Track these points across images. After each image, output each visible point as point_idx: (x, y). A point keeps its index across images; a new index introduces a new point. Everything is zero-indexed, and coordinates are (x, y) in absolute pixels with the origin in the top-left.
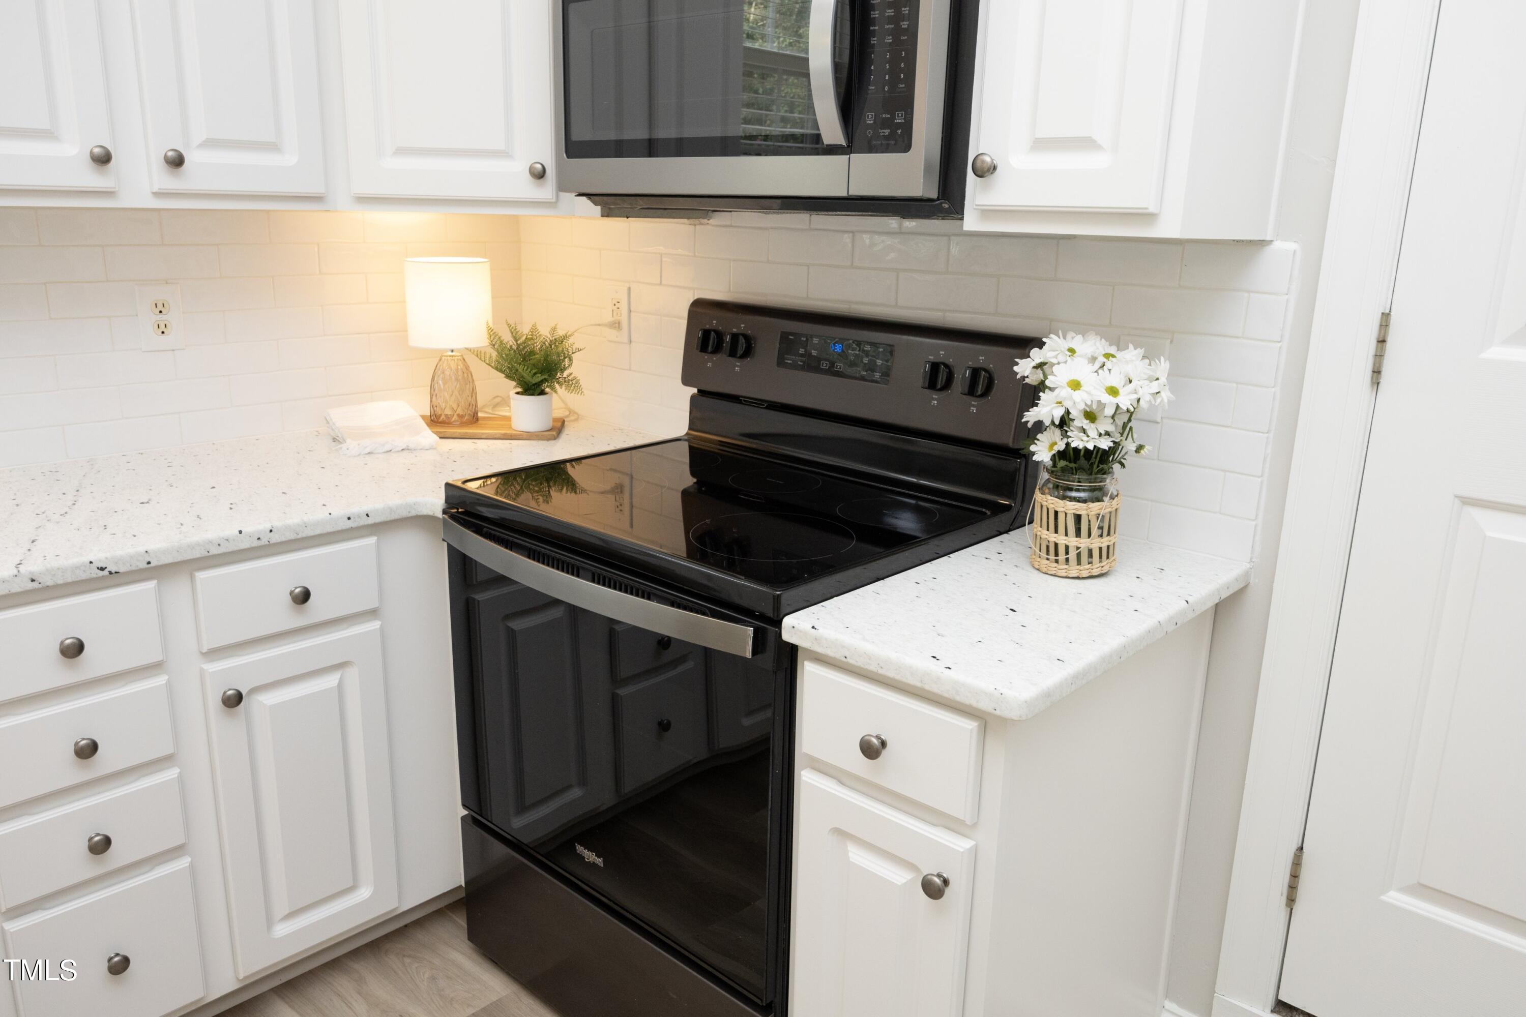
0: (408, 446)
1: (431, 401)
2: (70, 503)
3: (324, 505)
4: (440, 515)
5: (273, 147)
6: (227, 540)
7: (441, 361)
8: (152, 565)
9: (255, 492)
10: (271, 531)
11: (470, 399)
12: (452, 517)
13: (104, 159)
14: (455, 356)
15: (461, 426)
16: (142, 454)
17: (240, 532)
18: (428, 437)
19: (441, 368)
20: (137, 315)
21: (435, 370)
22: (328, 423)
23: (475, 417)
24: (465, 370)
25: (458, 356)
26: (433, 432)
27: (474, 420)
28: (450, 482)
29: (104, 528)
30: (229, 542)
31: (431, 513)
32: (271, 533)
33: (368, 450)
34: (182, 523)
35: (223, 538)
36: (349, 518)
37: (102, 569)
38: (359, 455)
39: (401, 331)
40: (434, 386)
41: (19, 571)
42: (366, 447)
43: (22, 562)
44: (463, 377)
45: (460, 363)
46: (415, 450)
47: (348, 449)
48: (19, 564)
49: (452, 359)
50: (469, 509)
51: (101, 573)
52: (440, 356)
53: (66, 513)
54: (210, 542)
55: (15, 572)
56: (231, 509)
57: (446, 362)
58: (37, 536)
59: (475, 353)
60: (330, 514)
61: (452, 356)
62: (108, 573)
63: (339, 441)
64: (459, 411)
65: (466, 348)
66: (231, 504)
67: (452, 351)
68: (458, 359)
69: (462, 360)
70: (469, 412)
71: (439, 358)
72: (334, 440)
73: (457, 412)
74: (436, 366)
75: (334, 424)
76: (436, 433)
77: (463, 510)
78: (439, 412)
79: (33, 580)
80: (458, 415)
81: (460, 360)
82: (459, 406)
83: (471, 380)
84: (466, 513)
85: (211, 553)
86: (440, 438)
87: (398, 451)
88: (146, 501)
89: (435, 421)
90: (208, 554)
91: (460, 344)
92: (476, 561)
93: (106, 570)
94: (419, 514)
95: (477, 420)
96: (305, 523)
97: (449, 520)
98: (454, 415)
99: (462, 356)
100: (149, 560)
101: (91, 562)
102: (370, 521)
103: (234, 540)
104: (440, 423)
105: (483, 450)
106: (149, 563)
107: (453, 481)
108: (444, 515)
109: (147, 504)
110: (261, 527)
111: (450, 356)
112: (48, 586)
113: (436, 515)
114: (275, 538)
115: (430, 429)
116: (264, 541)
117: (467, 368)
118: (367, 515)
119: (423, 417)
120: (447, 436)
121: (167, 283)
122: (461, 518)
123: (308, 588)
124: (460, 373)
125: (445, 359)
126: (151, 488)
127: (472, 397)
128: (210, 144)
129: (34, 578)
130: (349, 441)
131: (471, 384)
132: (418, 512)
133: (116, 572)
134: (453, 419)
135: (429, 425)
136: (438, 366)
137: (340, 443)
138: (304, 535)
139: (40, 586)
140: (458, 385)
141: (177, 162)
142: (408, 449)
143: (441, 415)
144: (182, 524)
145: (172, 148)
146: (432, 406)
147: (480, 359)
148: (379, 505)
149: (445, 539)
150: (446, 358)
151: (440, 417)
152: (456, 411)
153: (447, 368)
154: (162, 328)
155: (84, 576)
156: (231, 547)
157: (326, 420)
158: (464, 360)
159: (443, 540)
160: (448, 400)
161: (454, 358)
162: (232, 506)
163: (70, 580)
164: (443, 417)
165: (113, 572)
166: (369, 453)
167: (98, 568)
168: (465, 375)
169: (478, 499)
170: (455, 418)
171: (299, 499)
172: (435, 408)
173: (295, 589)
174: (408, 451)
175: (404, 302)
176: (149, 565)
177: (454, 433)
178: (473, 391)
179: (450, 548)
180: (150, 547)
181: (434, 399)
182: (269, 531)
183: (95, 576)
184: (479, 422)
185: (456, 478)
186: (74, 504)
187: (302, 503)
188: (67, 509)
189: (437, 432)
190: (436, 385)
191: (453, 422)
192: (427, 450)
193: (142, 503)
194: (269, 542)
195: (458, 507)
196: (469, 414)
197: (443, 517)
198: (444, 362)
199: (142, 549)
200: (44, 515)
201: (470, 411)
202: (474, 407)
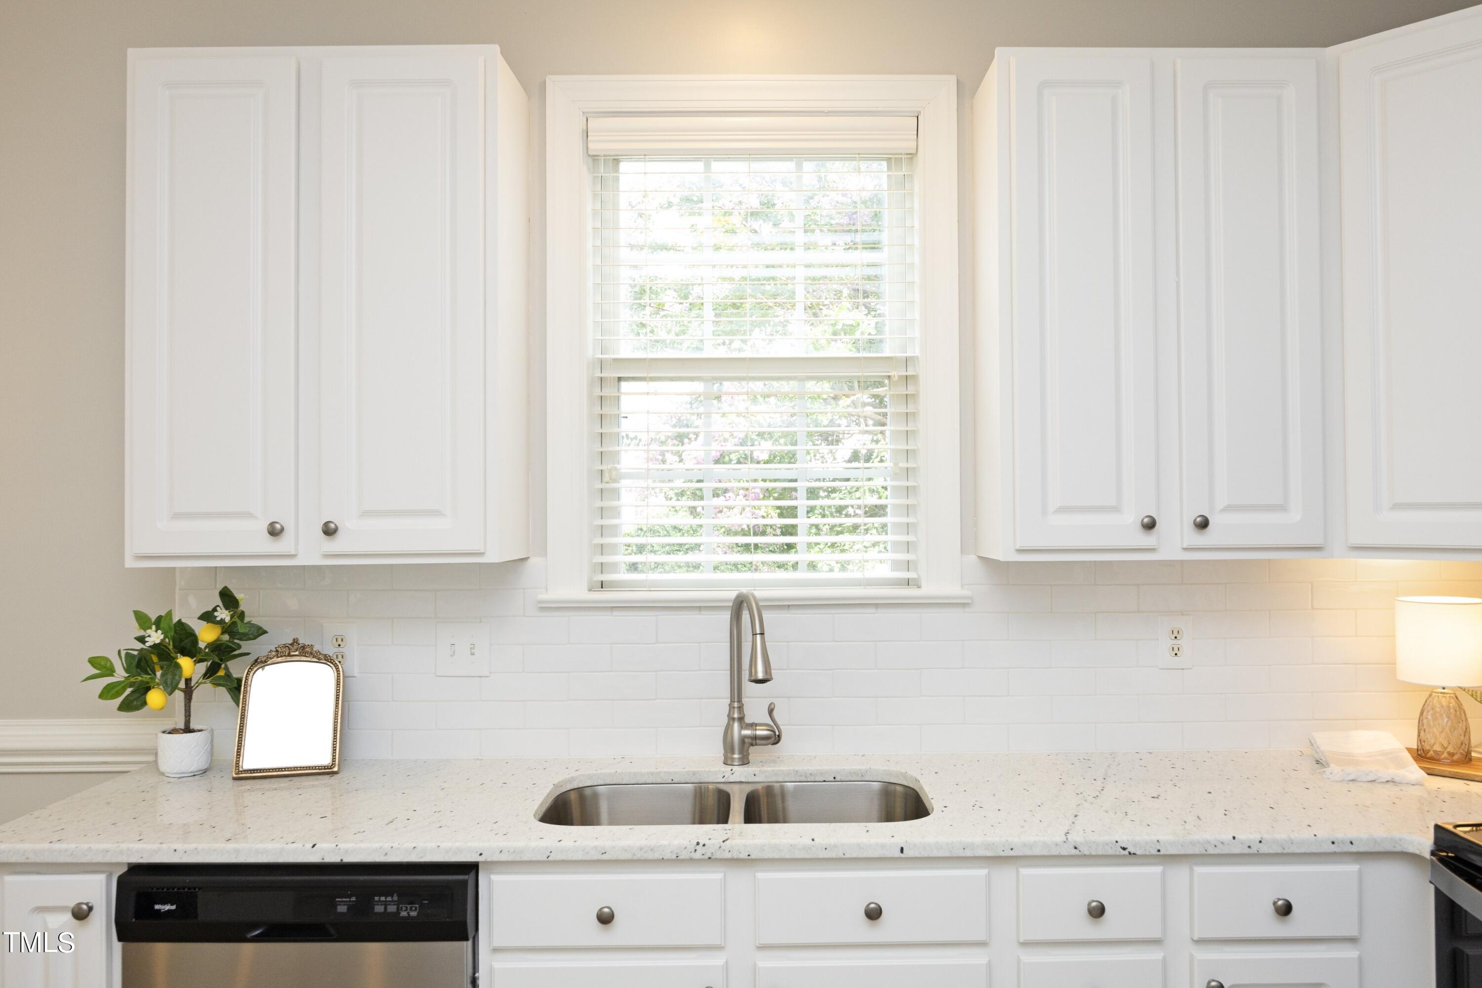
0: (1393, 779)
1: (1419, 736)
2: (1100, 789)
3: (1309, 826)
4: (1427, 855)
5: (1282, 508)
6: (1222, 843)
7: (1431, 697)
8: (1161, 853)
9: (1246, 803)
10: (1260, 842)
11: (1462, 738)
12: (1442, 860)
13: (1151, 526)
14: (1447, 694)
15: (1452, 765)
16: (1151, 753)
17: (1234, 838)
18: (1414, 772)
19: (1431, 703)
20: (1158, 639)
21: (1424, 705)
22: (1312, 745)
23: (1468, 757)
24: (1457, 709)
25: (1450, 694)
26: (1421, 767)
27: (1467, 760)
28: (1439, 824)
29: (1126, 814)
30: (1224, 845)
31: (1417, 852)
32: (1260, 844)
33: (1351, 778)
34: (1186, 820)
35: (1219, 841)
36: (1333, 843)
37: (1124, 849)
38: (1343, 781)
39: (1391, 665)
40: (1422, 720)
41: (1067, 839)
42: (1350, 774)
43: (1069, 832)
44: (1455, 715)
45: (1453, 700)
46: (1400, 783)
47: (1331, 774)
48: (1067, 833)
49: (1443, 696)
50: (1461, 855)
51: (1123, 852)
52: (1431, 692)
53: (1097, 796)
54: (1209, 842)
55: (1065, 839)
56: (1225, 815)
57: (1436, 698)
58: (1078, 812)
59: (1470, 693)
60: (1315, 835)
61: (1444, 693)
62: (1128, 853)
63: (1322, 764)
64: (1450, 749)
65: (1459, 687)
66: (1226, 810)
67: (1444, 688)
68: (1450, 697)
69: (1454, 697)
70: (1461, 751)
71: (1429, 693)
72: (1318, 762)
73: (1448, 750)
74: (1426, 701)
75: (1319, 748)
76: (1422, 768)
77: (1453, 855)
78: (1427, 747)
79: (1076, 848)
80: (1449, 753)
81: (1453, 698)
82: (1449, 743)
83: (1464, 720)
84: (1455, 858)
85: (1208, 852)
86: (1429, 774)
87: (1382, 782)
88: (1156, 796)
89: (1421, 755)
90: (1205, 853)
91: (1452, 682)
92: (1466, 912)
93: (1127, 850)
94: (1405, 850)
95: (1470, 760)
96: (1291, 840)
97: (1438, 863)
98: (1443, 752)
99: (1454, 693)
100: (1159, 848)
101: (1117, 842)
102: (1354, 849)
103: (1228, 844)
104: (1428, 758)
105: (1477, 794)
106: (1159, 851)
107: (1443, 823)
108: (1432, 857)
109: (1157, 799)
110: (1252, 837)
111: (1441, 693)
112: (1085, 855)
113: (1422, 855)
114: (1264, 849)
115: (1417, 763)
116: (1254, 850)
117: (1460, 705)
118: (1351, 843)
119: (1409, 750)
120: (1434, 773)
121: (1183, 615)
122: (1452, 864)
123: (1290, 901)
124: (1452, 711)
125: (1435, 695)
126: (1159, 785)
127: (1465, 735)
128: (1229, 508)
129: (1076, 847)
130: (1332, 765)
131: (1464, 723)
132: (1403, 848)
133: (1134, 854)
134: (1443, 756)
135: (1416, 759)
136: (1428, 702)
137: (1324, 766)
138: (1290, 851)
139: (1080, 853)
140: (1450, 722)
141: (1203, 524)
142: (1393, 782)
143: (1429, 751)
144: (1185, 822)
145: (1200, 514)
146: (1420, 740)
147: (1476, 699)
148: (1364, 835)
149: (1432, 881)
150: (1437, 694)
151: (1428, 753)
152: (1446, 748)
153: (1437, 704)
154: (1176, 651)
155: (1110, 852)
156: (1226, 851)
157: (1311, 742)
158: (1457, 697)
159: (1431, 882)
160: (1438, 737)
161: (1445, 695)
162: (1226, 812)
163: (1100, 853)
164: (1431, 753)
165: (1132, 853)
166: (1353, 780)
167: (1121, 847)
168: (1458, 713)
169: (1470, 847)
170: (1445, 755)
171: (1286, 816)
172: (1423, 743)
173: (1278, 901)
174: (1393, 784)
175: (1394, 636)
176: (1159, 853)
177: (1445, 771)
178: (1467, 731)
179: (1438, 892)
180: (1161, 838)
181: (1422, 732)
182: (1259, 842)
183: (1118, 853)
184: (1472, 762)
185: (1447, 822)
186: (1102, 790)
187: (1288, 820)
188: (1097, 793)
189: (1425, 767)
190: (1425, 721)
191: (1443, 759)
192: (1413, 785)
193: (1153, 797)
194: (1258, 851)
195: (1448, 851)
196: (1461, 753)
197: (1431, 859)
198: (1433, 699)
199: (1155, 838)
200: (1082, 795)
201: (1463, 750)
202: (1467, 747)
